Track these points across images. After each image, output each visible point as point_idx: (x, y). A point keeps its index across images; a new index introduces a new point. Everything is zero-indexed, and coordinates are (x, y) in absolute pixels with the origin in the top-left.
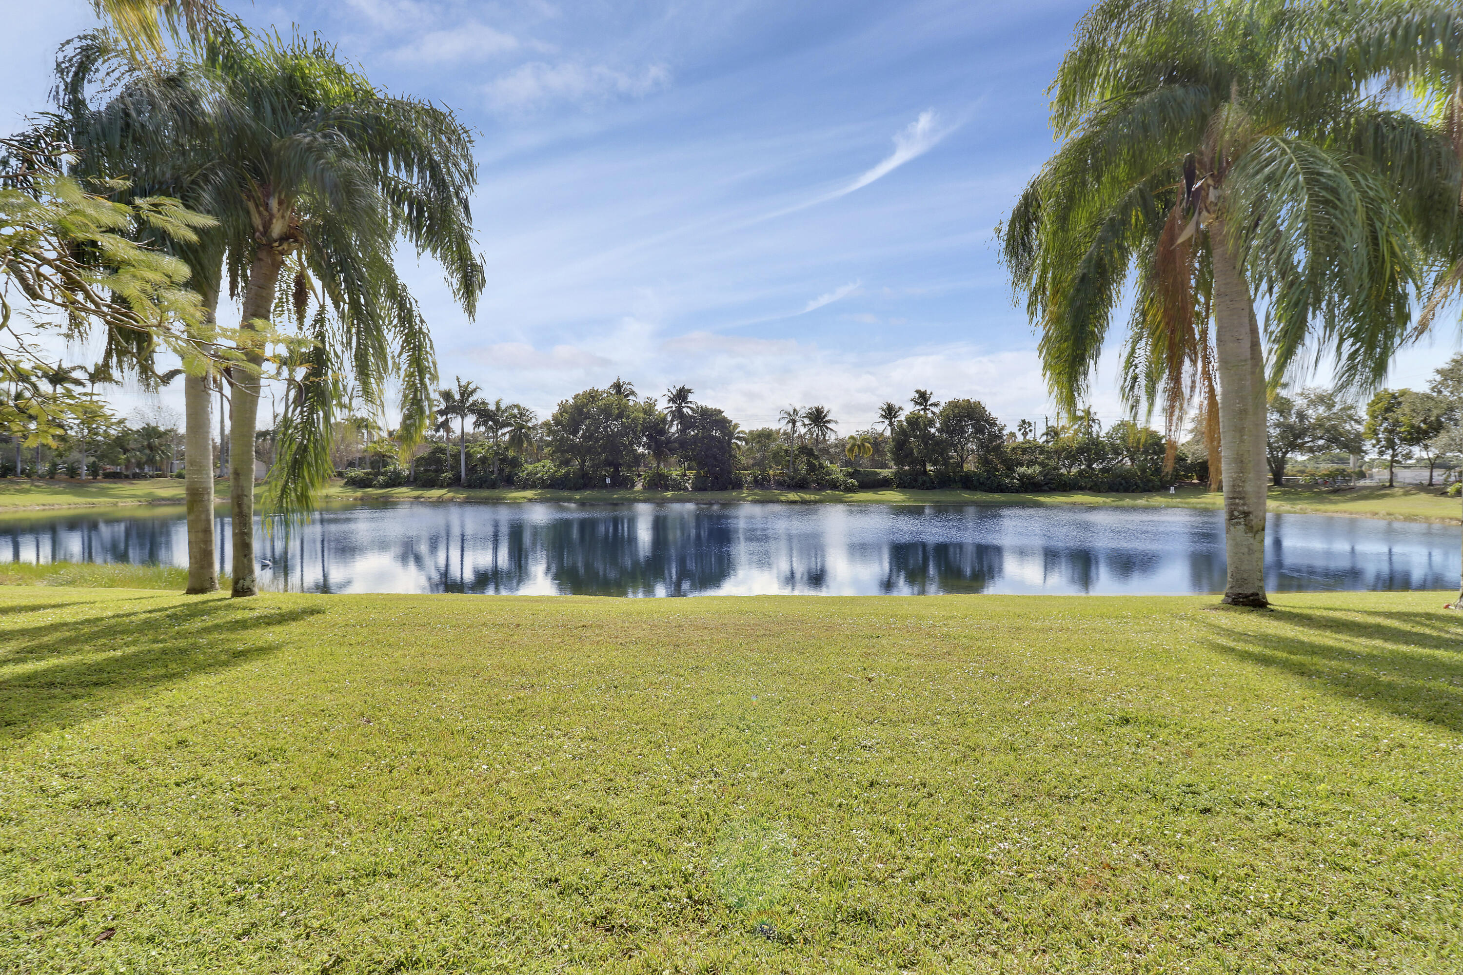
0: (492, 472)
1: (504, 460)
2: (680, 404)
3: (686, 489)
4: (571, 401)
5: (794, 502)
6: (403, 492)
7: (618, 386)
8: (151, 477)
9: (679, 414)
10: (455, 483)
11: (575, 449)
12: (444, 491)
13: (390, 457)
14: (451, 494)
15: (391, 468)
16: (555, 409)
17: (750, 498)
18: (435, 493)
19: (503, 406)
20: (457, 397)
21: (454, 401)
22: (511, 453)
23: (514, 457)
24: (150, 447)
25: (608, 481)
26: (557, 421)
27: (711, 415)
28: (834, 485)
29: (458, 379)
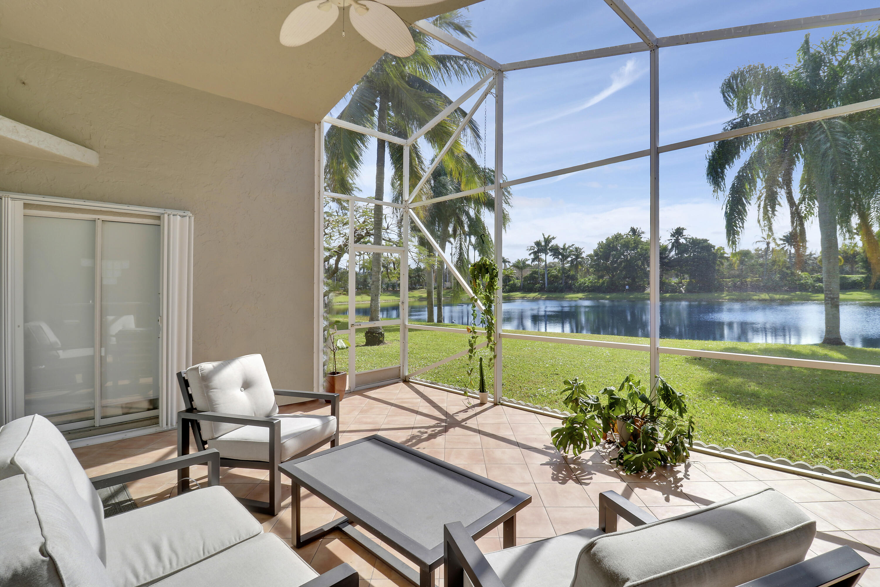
0: (562, 283)
1: (568, 277)
2: (678, 237)
3: (681, 292)
4: (604, 242)
5: (765, 300)
6: (518, 294)
7: (633, 230)
8: (419, 289)
9: (676, 244)
10: (541, 290)
11: (607, 269)
12: (537, 294)
13: (512, 277)
14: (539, 296)
15: (512, 282)
16: (596, 247)
17: (727, 298)
18: (532, 295)
19: (567, 246)
20: (543, 244)
21: (542, 246)
22: (572, 273)
23: (573, 275)
24: (419, 276)
25: (627, 287)
26: (596, 253)
27: (700, 243)
28: (803, 288)
29: (543, 234)
